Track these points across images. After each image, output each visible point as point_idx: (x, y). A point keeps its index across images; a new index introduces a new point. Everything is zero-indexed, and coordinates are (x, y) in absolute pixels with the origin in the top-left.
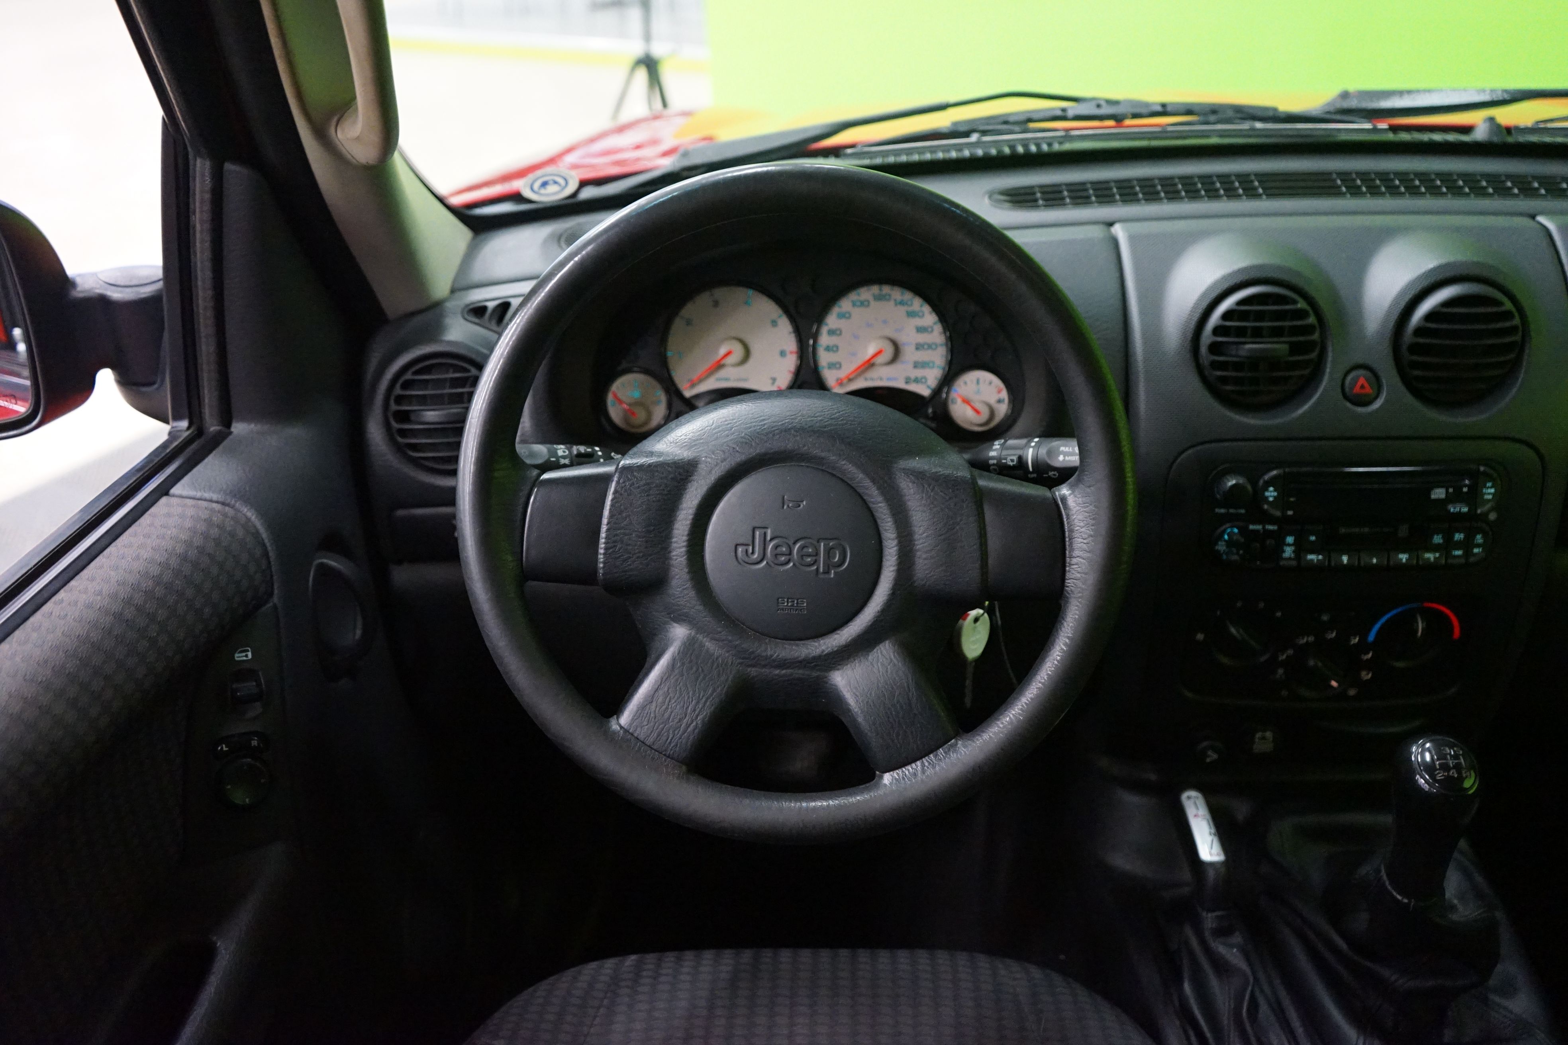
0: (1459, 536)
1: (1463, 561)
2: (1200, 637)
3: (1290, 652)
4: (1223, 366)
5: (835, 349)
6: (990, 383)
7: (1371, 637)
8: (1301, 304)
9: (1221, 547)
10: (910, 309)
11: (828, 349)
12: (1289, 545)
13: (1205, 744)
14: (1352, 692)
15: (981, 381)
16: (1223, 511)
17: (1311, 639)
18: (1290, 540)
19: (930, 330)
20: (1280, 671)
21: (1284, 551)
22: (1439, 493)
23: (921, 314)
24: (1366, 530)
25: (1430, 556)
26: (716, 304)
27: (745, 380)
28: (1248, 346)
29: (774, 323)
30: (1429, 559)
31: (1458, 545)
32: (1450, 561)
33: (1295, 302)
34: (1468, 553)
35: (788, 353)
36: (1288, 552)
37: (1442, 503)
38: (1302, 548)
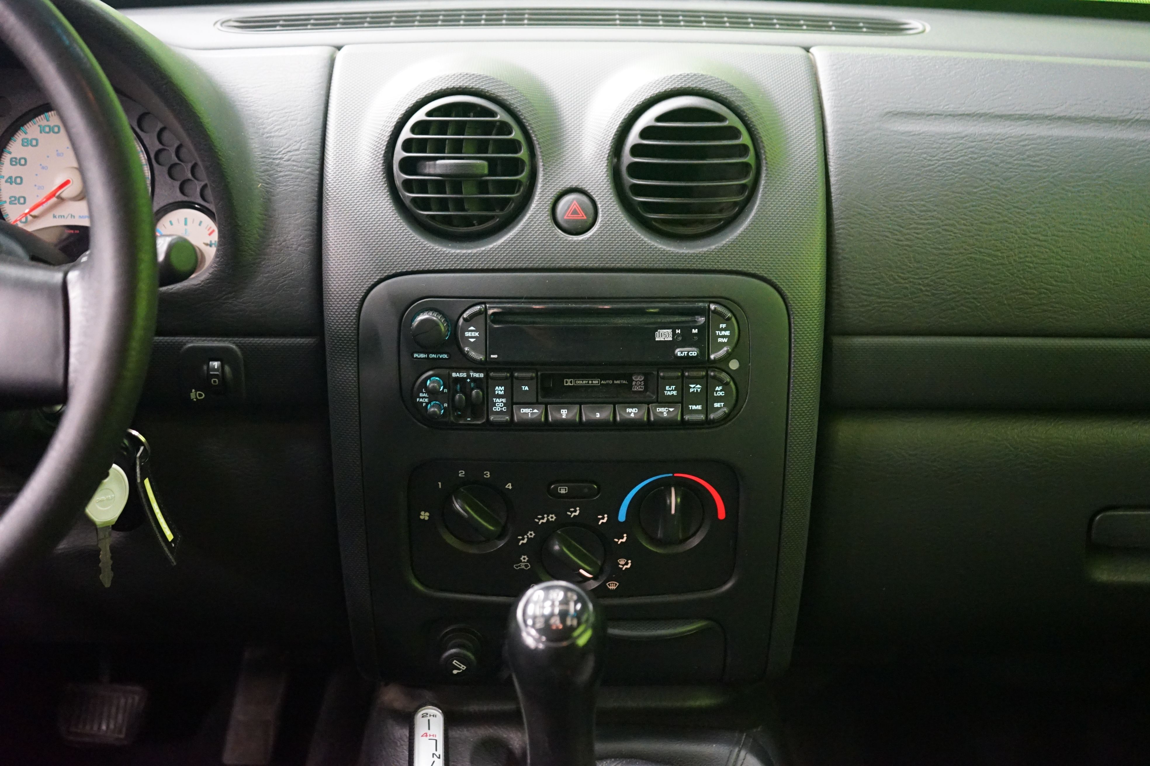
0: (695, 388)
1: (702, 417)
2: (425, 516)
3: (531, 534)
4: (422, 187)
5: (18, 180)
6: (201, 223)
7: (622, 517)
8: (501, 116)
9: (423, 398)
11: (11, 181)
12: (499, 396)
13: (453, 651)
14: (612, 586)
15: (189, 222)
16: (422, 356)
17: (553, 518)
18: (500, 390)
20: (524, 558)
21: (494, 404)
22: (664, 335)
24: (595, 382)
25: (664, 412)
28: (439, 162)
30: (662, 413)
31: (695, 398)
32: (687, 417)
33: (493, 114)
34: (708, 409)
36: (499, 405)
37: (669, 346)
38: (512, 403)
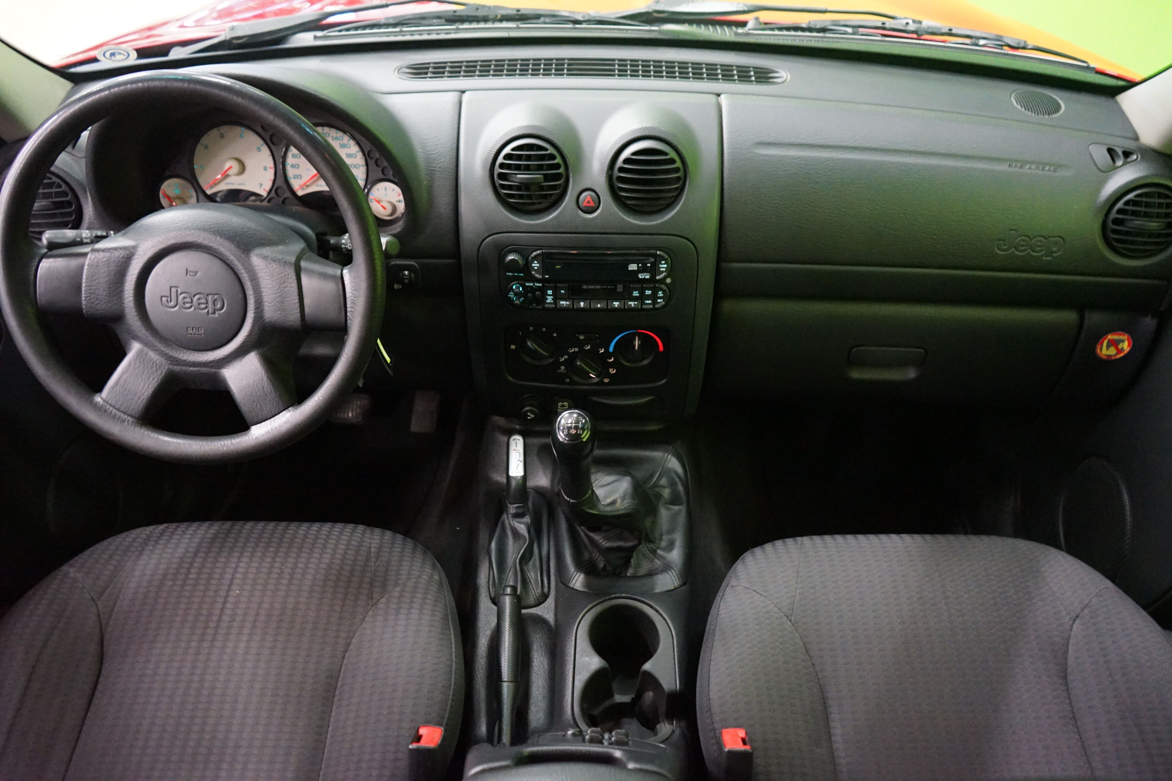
0: (648, 292)
1: (651, 306)
2: (513, 347)
3: (566, 357)
4: (510, 187)
5: (297, 166)
6: (393, 190)
7: (611, 349)
8: (551, 150)
9: (511, 295)
10: (341, 142)
11: (293, 166)
12: (549, 295)
13: (528, 408)
14: (606, 380)
15: (387, 189)
16: (511, 274)
17: (577, 349)
18: (550, 292)
19: (354, 156)
20: (563, 368)
21: (547, 299)
22: (633, 267)
23: (348, 146)
24: (598, 287)
25: (632, 304)
26: (222, 136)
27: (244, 184)
28: (518, 176)
29: (259, 149)
30: (631, 305)
31: (648, 297)
32: (644, 307)
33: (546, 149)
34: (654, 302)
35: (268, 168)
36: (550, 299)
37: (635, 273)
38: (557, 297)
